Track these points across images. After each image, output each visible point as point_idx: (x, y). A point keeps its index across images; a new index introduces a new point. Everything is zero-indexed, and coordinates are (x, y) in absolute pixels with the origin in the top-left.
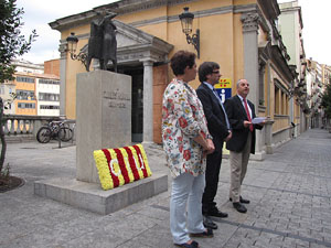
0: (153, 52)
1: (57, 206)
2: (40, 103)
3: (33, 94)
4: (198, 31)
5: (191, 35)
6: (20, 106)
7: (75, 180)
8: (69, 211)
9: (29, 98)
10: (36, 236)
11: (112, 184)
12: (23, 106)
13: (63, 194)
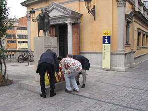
0: (72, 18)
1: (27, 92)
2: (18, 40)
3: (14, 35)
4: (94, 6)
5: (90, 9)
6: (8, 42)
7: (34, 82)
9: (13, 38)
12: (10, 42)
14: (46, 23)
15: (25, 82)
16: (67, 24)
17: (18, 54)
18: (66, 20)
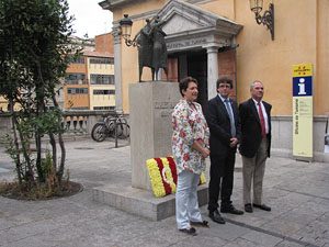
0: (218, 35)
1: (113, 212)
2: (92, 88)
3: (83, 76)
4: (272, 6)
5: (262, 14)
6: (69, 91)
7: (130, 188)
8: (125, 217)
9: (80, 82)
10: (97, 237)
11: (164, 191)
12: (73, 91)
13: (119, 200)
14: (159, 50)
15: (109, 188)
16: (205, 50)
17: (93, 121)
18: (205, 42)
